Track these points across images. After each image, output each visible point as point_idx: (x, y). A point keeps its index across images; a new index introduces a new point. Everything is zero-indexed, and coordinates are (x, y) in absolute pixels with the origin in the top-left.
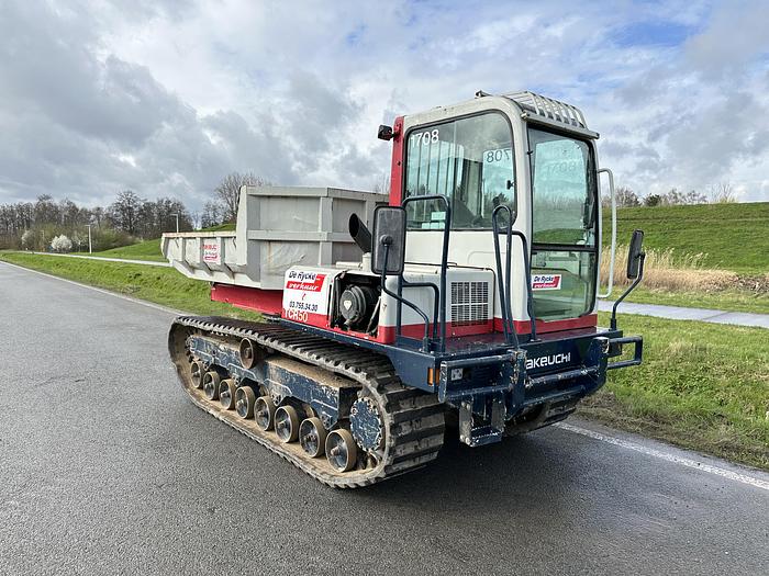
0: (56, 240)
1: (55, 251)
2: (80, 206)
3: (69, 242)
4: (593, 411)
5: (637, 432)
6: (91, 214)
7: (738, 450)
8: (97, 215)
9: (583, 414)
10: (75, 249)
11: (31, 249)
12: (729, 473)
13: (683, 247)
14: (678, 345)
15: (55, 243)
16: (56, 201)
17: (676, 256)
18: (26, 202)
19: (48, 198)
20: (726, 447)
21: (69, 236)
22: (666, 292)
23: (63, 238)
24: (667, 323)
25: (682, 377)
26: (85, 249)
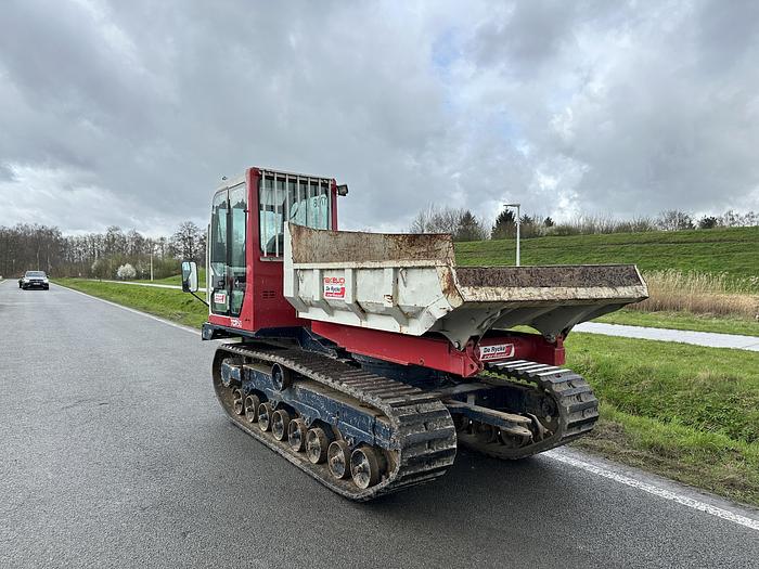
0: (122, 268)
1: (121, 279)
2: (145, 236)
3: (133, 270)
4: (597, 443)
5: (638, 466)
6: (155, 243)
7: (744, 487)
8: (161, 244)
9: (586, 446)
10: (138, 277)
11: (99, 277)
12: (725, 512)
13: (738, 270)
14: (706, 375)
15: (121, 271)
16: (125, 232)
17: (728, 279)
18: (97, 233)
19: (117, 229)
20: (732, 484)
21: (134, 265)
22: (711, 318)
23: (128, 266)
24: (703, 351)
25: (709, 409)
26: (147, 277)
